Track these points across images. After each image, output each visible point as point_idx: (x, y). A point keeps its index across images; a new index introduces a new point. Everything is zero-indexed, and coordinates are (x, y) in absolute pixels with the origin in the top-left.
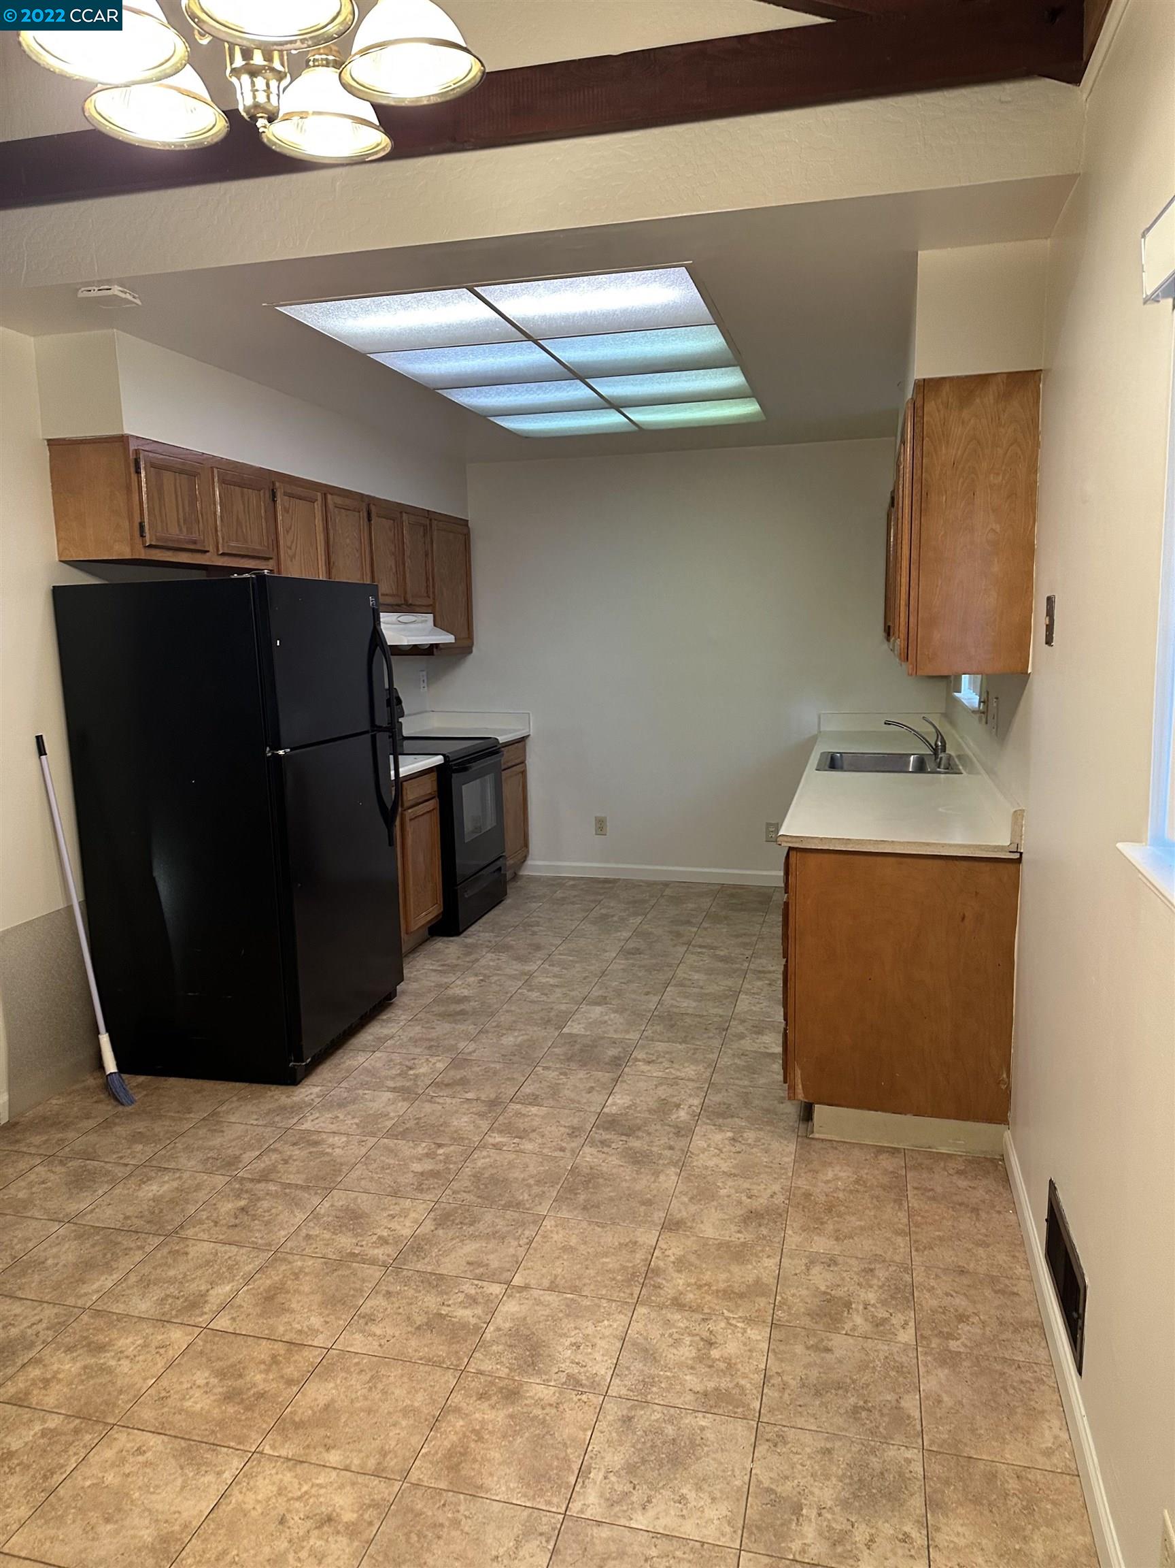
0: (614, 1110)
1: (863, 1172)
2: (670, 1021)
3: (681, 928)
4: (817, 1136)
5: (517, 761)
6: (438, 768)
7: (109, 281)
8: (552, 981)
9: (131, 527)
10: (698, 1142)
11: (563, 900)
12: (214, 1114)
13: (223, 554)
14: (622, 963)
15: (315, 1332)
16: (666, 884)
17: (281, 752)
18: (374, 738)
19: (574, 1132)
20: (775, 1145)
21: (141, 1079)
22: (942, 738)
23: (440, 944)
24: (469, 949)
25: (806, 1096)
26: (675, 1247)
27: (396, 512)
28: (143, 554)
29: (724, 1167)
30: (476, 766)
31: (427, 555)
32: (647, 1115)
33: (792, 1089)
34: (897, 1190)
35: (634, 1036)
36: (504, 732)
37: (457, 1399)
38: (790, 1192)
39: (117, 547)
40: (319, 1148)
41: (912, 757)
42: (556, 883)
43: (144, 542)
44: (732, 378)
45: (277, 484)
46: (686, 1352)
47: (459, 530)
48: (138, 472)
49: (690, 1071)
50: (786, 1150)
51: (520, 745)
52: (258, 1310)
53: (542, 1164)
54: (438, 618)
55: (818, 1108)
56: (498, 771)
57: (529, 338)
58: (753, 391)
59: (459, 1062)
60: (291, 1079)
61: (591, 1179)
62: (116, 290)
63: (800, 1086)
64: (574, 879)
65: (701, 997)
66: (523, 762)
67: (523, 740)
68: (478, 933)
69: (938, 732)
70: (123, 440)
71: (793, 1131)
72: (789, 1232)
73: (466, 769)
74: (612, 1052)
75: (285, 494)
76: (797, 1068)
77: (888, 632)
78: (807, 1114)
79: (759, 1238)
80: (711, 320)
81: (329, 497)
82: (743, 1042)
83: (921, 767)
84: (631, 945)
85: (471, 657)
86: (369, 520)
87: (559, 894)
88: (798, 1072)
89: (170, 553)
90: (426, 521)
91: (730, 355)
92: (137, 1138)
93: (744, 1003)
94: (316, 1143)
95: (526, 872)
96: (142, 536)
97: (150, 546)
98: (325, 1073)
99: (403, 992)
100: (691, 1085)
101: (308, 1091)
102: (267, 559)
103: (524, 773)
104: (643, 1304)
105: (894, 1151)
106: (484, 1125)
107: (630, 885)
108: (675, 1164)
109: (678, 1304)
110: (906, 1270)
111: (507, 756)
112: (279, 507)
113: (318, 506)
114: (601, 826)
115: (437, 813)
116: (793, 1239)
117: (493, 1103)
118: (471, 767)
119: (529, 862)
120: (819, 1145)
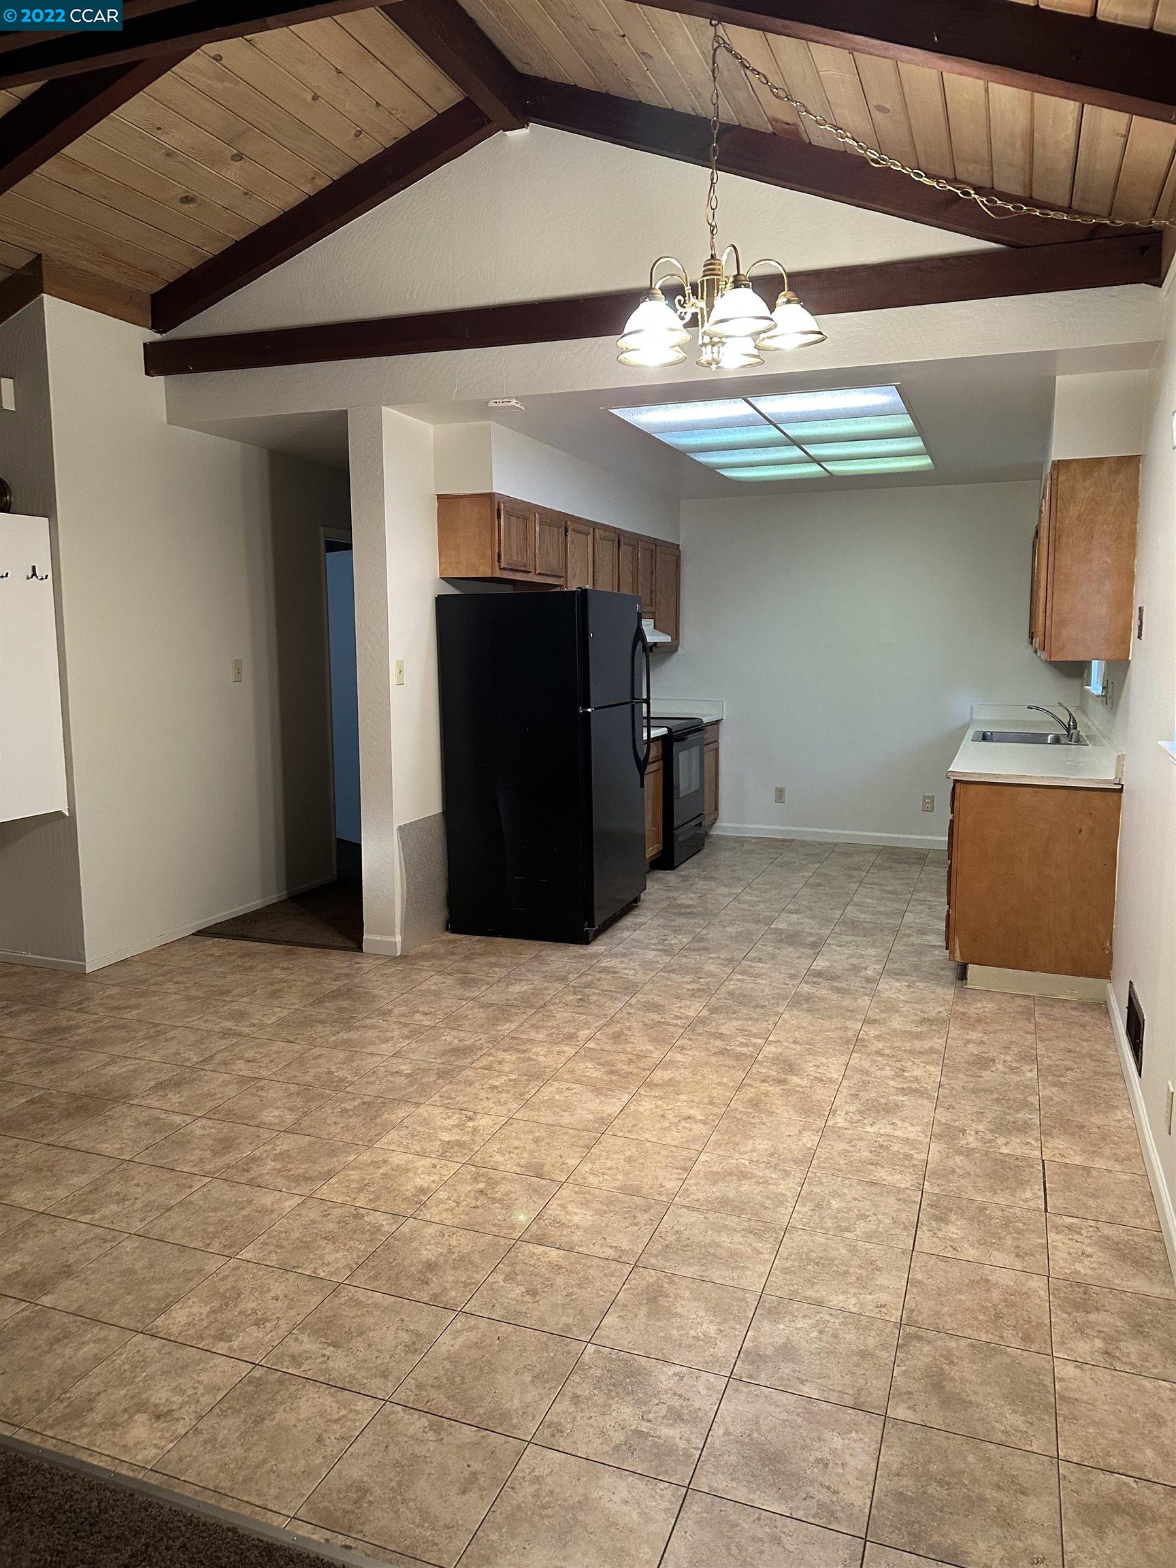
0: (819, 968)
1: (1003, 1005)
2: (854, 926)
3: (854, 873)
4: (970, 987)
5: (711, 740)
6: (663, 737)
7: (511, 398)
8: (755, 899)
9: (492, 555)
10: (882, 986)
11: (751, 851)
12: (537, 956)
13: (539, 574)
14: (807, 891)
15: (652, 1052)
16: (836, 845)
17: (589, 710)
18: (633, 707)
19: (792, 977)
20: (939, 990)
21: (478, 937)
22: (1074, 720)
23: (660, 874)
24: (685, 879)
25: (962, 959)
26: (873, 1031)
27: (636, 540)
28: (498, 574)
29: (903, 998)
30: (691, 737)
31: (652, 573)
32: (843, 971)
33: (952, 953)
34: (1029, 1014)
35: (826, 932)
36: (705, 716)
37: (747, 1081)
38: (951, 1012)
39: (481, 569)
40: (619, 975)
41: (1050, 737)
42: (741, 841)
43: (500, 565)
44: (916, 444)
45: (569, 523)
46: (888, 1072)
47: (673, 553)
48: (499, 518)
49: (873, 952)
50: (949, 993)
51: (715, 726)
52: (612, 1041)
53: (773, 990)
54: (657, 622)
55: (973, 969)
56: (703, 745)
57: (771, 422)
58: (928, 451)
59: (697, 938)
60: (585, 940)
61: (809, 998)
62: (514, 402)
63: (958, 952)
64: (757, 838)
65: (874, 913)
66: (717, 741)
67: (717, 722)
68: (687, 869)
69: (1071, 715)
70: (490, 496)
71: (952, 984)
72: (951, 1028)
73: (683, 739)
74: (811, 939)
75: (573, 530)
76: (956, 938)
77: (1031, 636)
78: (962, 975)
79: (930, 1030)
80: (906, 411)
81: (597, 530)
82: (911, 938)
83: (1057, 740)
84: (812, 880)
85: (676, 656)
86: (619, 547)
87: (746, 847)
88: (957, 941)
89: (511, 573)
90: (653, 546)
91: (916, 431)
92: (491, 965)
93: (909, 917)
94: (615, 973)
95: (715, 832)
96: (499, 561)
97: (504, 569)
98: (604, 938)
99: (644, 901)
100: (874, 959)
101: (595, 948)
102: (560, 577)
103: (717, 750)
104: (856, 1052)
105: (1027, 997)
106: (729, 970)
107: (804, 844)
108: (868, 995)
109: (879, 1053)
110: (1032, 1049)
111: (708, 735)
112: (569, 539)
113: (590, 538)
114: (780, 795)
115: (661, 771)
116: (954, 1032)
117: (731, 960)
118: (687, 739)
119: (718, 824)
120: (970, 991)
